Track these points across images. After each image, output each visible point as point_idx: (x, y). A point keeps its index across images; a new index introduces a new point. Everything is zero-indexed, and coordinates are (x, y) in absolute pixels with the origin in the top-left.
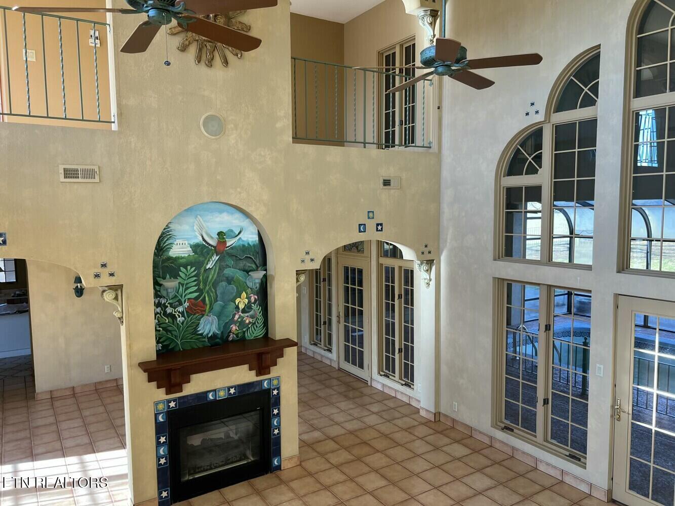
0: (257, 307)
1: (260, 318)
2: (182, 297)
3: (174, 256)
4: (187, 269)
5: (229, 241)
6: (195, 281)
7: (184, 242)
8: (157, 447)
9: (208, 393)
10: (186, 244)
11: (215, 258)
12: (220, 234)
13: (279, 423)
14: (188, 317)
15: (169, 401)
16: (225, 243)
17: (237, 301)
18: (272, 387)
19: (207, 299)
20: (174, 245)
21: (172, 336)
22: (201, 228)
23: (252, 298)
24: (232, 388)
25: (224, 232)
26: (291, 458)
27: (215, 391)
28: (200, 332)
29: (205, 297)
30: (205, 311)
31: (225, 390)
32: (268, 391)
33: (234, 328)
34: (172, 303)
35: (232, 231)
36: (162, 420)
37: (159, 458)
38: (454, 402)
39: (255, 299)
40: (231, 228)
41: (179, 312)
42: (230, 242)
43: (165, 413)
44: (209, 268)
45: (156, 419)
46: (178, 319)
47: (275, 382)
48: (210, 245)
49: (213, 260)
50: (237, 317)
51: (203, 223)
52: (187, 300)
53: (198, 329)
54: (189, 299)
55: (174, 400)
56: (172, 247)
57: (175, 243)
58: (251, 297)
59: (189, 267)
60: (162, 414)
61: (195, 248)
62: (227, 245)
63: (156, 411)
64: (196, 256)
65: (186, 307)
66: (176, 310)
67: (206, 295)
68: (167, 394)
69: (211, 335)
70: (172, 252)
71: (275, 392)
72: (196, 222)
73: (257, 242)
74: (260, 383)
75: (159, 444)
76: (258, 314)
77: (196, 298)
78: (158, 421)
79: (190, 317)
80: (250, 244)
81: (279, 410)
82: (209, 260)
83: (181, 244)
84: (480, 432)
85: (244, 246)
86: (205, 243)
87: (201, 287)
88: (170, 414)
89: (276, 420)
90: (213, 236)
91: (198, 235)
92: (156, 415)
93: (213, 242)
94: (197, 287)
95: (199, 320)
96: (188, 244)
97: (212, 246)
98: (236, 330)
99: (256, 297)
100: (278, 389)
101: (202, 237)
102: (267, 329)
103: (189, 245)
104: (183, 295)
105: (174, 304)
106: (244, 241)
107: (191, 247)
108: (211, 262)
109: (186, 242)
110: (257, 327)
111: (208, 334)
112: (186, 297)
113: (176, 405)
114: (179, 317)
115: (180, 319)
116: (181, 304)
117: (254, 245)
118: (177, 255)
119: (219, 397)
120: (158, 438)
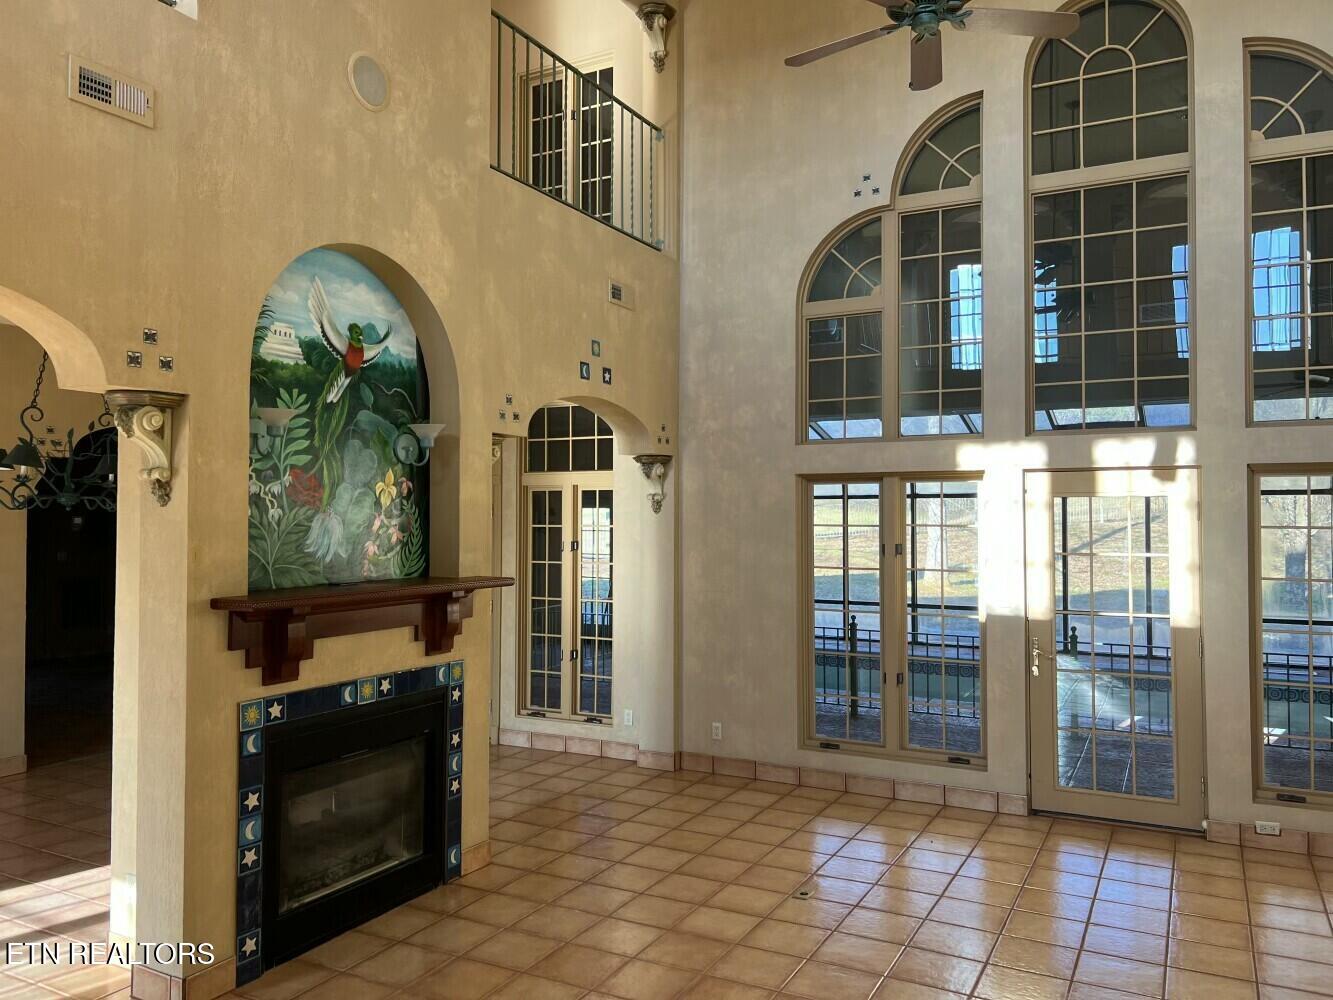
0: (412, 508)
1: (416, 534)
2: (279, 461)
3: (269, 359)
4: (291, 396)
5: (369, 349)
6: (304, 427)
7: (288, 331)
8: (239, 820)
9: (343, 688)
10: (293, 336)
11: (344, 381)
12: (353, 328)
13: (460, 765)
14: (291, 511)
15: (269, 703)
16: (361, 350)
17: (380, 486)
18: (452, 684)
19: (325, 472)
20: (270, 334)
21: (258, 552)
22: (320, 306)
23: (404, 485)
24: (385, 679)
25: (361, 326)
26: (477, 847)
27: (354, 683)
28: (311, 550)
29: (322, 468)
30: (321, 500)
31: (372, 682)
32: (445, 691)
33: (371, 548)
34: (261, 471)
35: (371, 327)
36: (253, 750)
37: (242, 848)
38: (714, 724)
39: (409, 489)
40: (373, 322)
41: (273, 496)
42: (370, 353)
43: (259, 733)
44: (332, 402)
45: (241, 745)
46: (271, 511)
47: (456, 672)
48: (335, 349)
49: (340, 384)
50: (377, 523)
51: (325, 297)
52: (288, 469)
53: (308, 542)
54: (293, 467)
55: (280, 701)
56: (266, 335)
57: (273, 328)
58: (402, 483)
59: (295, 391)
60: (254, 736)
61: (309, 348)
62: (365, 359)
63: (243, 728)
64: (309, 367)
65: (287, 485)
66: (267, 489)
67: (324, 463)
68: (265, 683)
69: (331, 561)
70: (265, 348)
71: (456, 694)
72: (312, 290)
73: (415, 364)
74: (432, 671)
75: (243, 813)
76: (413, 523)
77: (306, 468)
78: (245, 753)
79: (294, 512)
80: (403, 363)
81: (460, 737)
82: (332, 385)
83: (283, 333)
84: (776, 766)
85: (393, 367)
86: (325, 343)
87: (316, 443)
88: (271, 734)
89: (456, 758)
90: (342, 331)
91: (315, 321)
92: (242, 737)
93: (341, 345)
94: (308, 442)
95: (310, 519)
96: (297, 337)
97: (338, 353)
98: (375, 553)
99: (411, 485)
100: (461, 688)
101: (322, 327)
102: (427, 561)
103: (297, 340)
104: (283, 457)
105: (263, 473)
106: (392, 355)
107: (300, 346)
108: (336, 389)
109: (293, 332)
110: (410, 553)
111: (324, 556)
112: (287, 462)
113: (282, 711)
114: (273, 508)
115: (274, 512)
116: (277, 476)
117: (409, 368)
118: (275, 358)
119: (363, 699)
120: (243, 797)
